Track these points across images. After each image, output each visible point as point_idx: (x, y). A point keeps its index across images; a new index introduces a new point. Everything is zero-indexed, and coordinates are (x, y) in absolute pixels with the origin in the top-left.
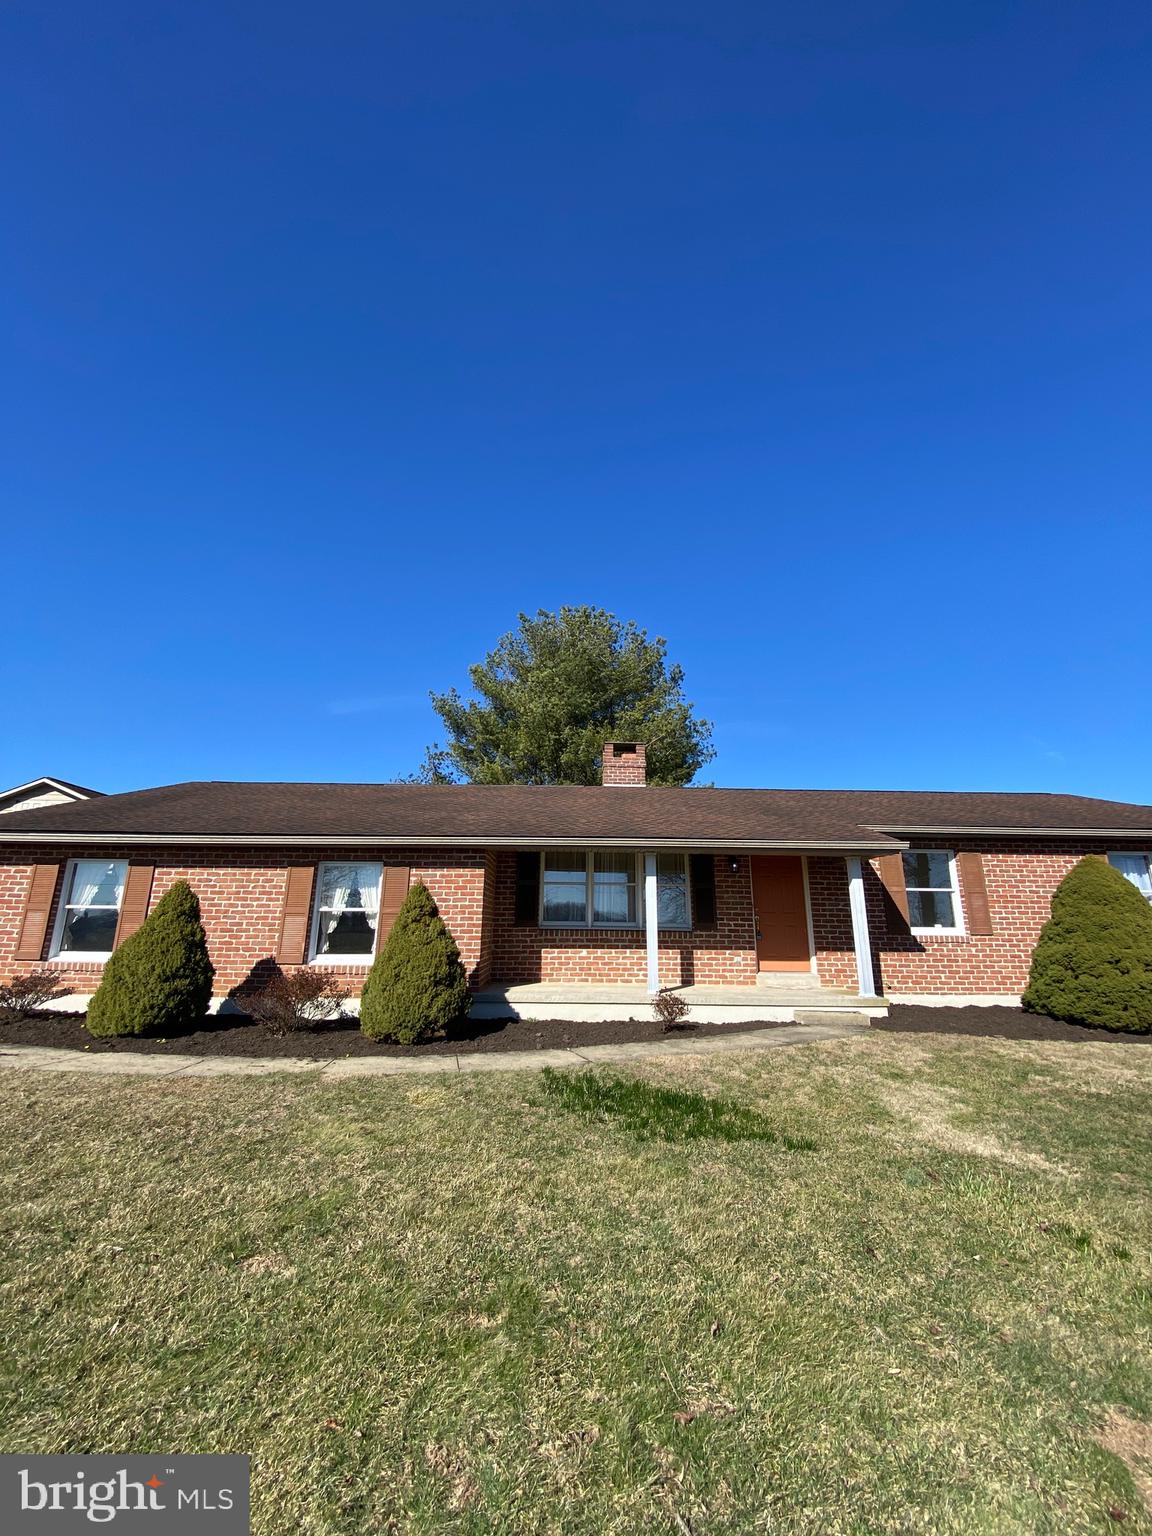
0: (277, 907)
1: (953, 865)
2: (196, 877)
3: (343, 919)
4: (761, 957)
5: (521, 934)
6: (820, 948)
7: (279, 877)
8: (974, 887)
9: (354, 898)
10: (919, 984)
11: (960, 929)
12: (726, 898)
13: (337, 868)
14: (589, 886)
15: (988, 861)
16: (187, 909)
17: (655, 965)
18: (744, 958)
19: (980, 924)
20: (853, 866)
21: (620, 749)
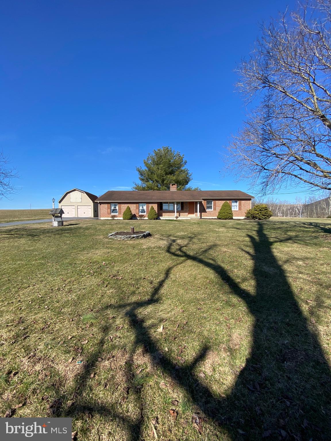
0: (135, 208)
1: (213, 202)
2: (129, 205)
3: (142, 210)
4: (189, 214)
5: (160, 211)
6: (195, 212)
7: (135, 205)
8: (215, 205)
9: (143, 208)
10: (207, 216)
11: (212, 210)
12: (185, 206)
13: (141, 204)
14: (169, 206)
15: (217, 201)
16: (129, 208)
17: (176, 214)
18: (186, 214)
19: (215, 209)
20: (198, 203)
21: (173, 185)
